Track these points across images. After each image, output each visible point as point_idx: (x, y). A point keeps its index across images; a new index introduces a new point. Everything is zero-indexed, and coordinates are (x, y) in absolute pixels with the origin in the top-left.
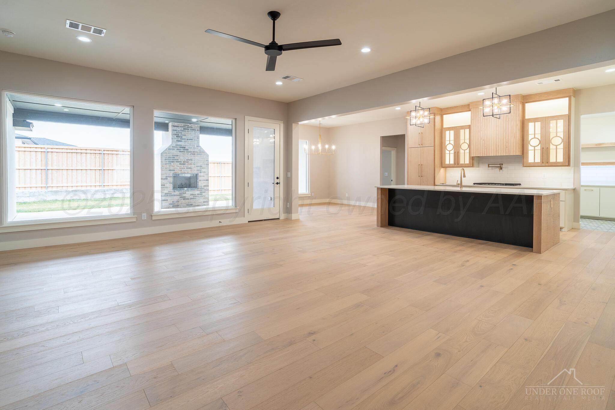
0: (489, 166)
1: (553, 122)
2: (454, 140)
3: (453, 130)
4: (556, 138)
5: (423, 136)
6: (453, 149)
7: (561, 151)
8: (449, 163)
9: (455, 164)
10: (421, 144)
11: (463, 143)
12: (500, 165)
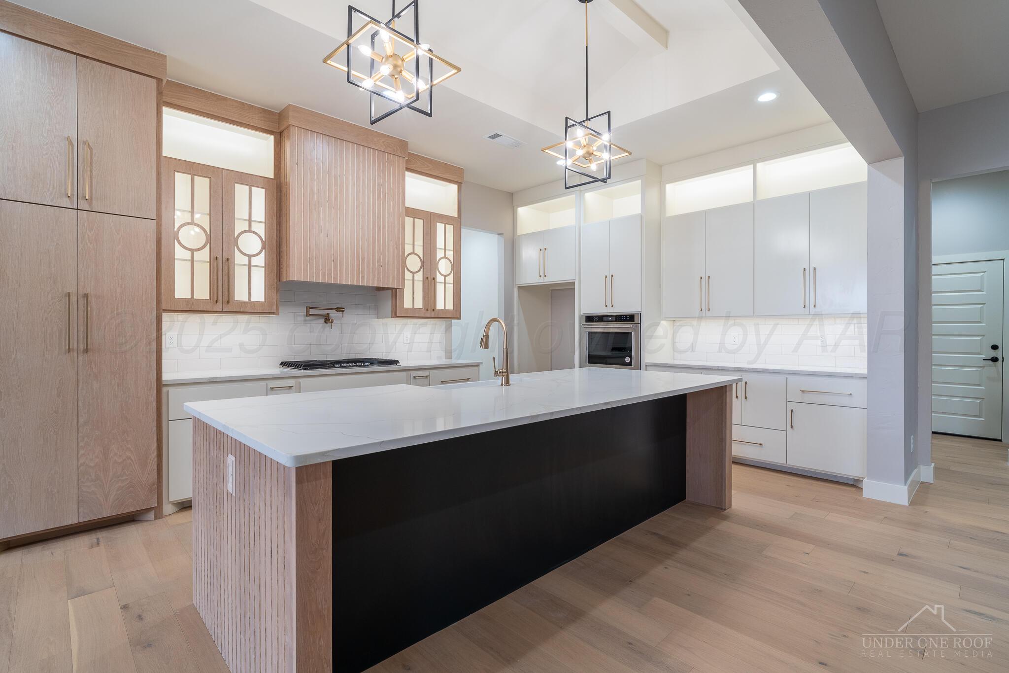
0: (308, 311)
1: (440, 227)
2: (210, 214)
3: (208, 178)
4: (443, 260)
5: (95, 158)
6: (208, 246)
7: (450, 288)
8: (189, 297)
9: (217, 302)
10: (80, 195)
11: (245, 232)
12: (338, 311)
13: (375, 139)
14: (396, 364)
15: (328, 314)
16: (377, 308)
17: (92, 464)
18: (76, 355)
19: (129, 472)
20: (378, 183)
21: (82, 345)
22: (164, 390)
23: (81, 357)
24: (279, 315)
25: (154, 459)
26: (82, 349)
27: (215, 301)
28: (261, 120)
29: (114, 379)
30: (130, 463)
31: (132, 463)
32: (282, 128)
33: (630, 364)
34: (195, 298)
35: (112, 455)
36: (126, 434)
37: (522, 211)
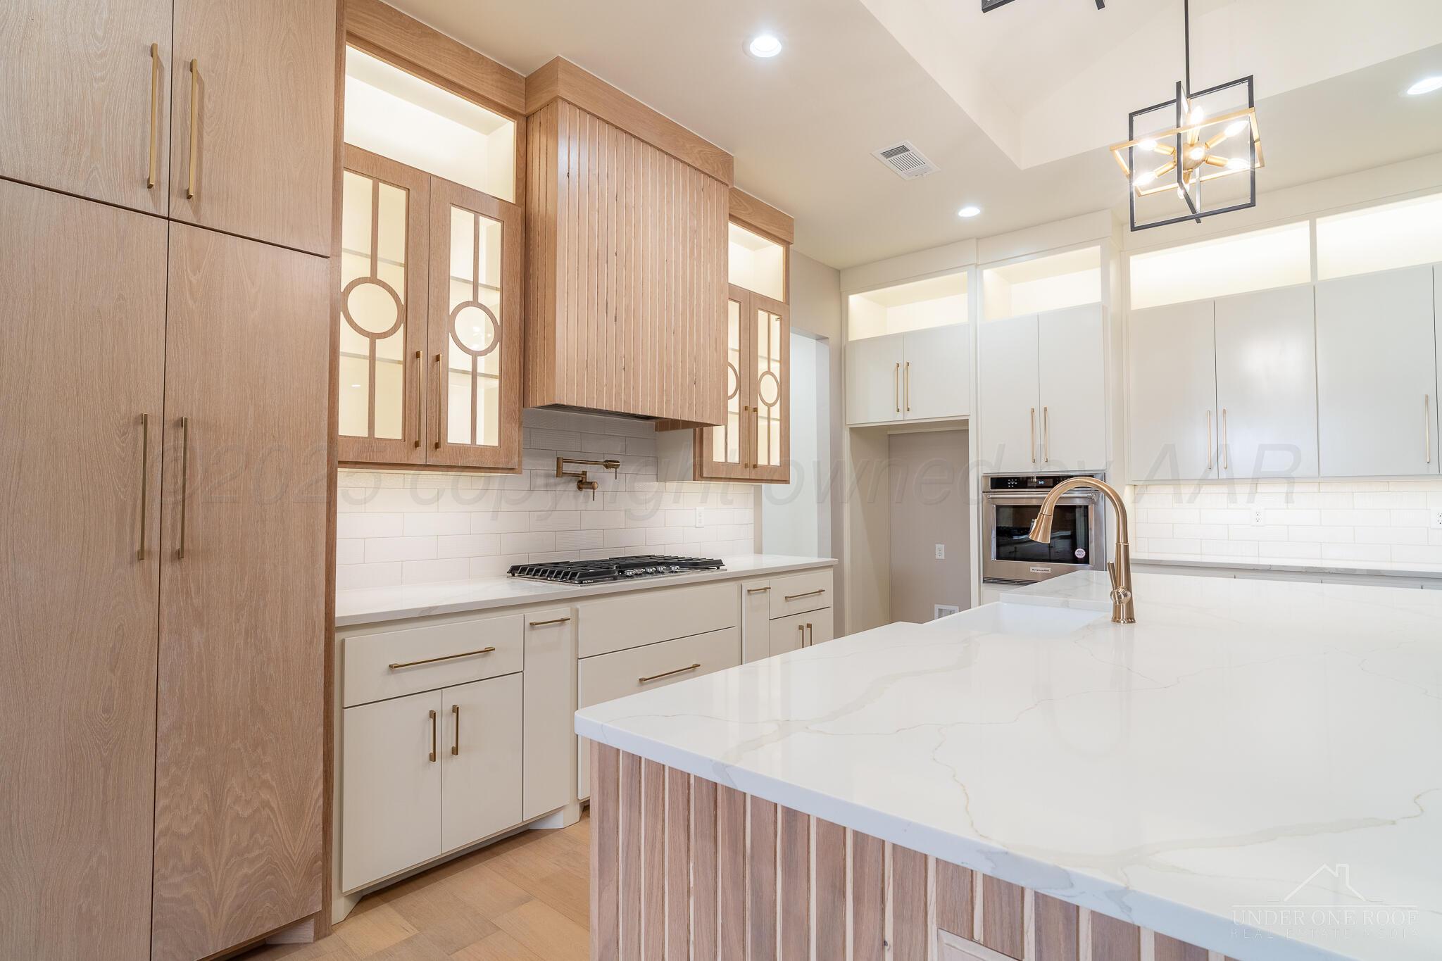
0: (559, 467)
1: (762, 316)
2: (406, 266)
3: (404, 188)
4: (768, 377)
5: (209, 105)
6: (401, 329)
7: (776, 426)
8: (366, 435)
9: (417, 444)
10: (175, 186)
11: (467, 304)
12: (607, 467)
13: (688, 146)
14: (718, 568)
15: (584, 473)
16: (656, 462)
17: (185, 830)
18: (156, 565)
19: (265, 838)
20: (690, 228)
21: (169, 543)
22: (338, 637)
23: (168, 570)
24: (521, 473)
25: (317, 800)
26: (169, 552)
27: (413, 444)
28: (497, 87)
29: (238, 620)
30: (269, 816)
31: (272, 816)
32: (531, 110)
33: (1086, 560)
34: (376, 436)
35: (229, 801)
36: (259, 750)
37: (856, 302)
